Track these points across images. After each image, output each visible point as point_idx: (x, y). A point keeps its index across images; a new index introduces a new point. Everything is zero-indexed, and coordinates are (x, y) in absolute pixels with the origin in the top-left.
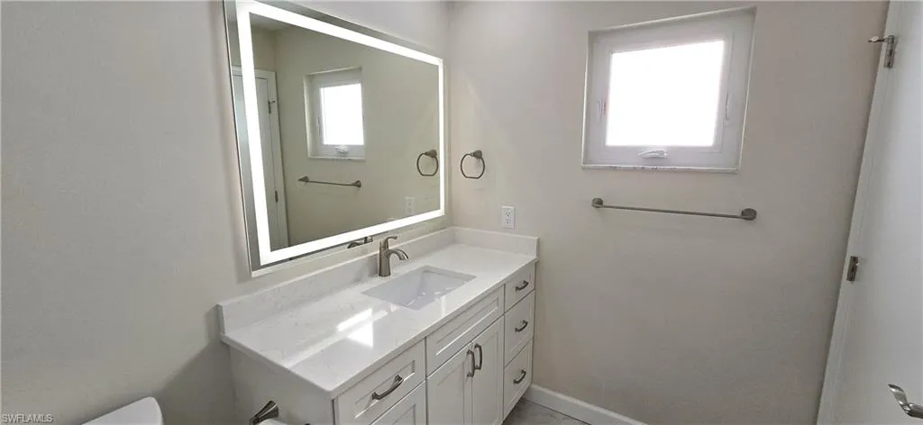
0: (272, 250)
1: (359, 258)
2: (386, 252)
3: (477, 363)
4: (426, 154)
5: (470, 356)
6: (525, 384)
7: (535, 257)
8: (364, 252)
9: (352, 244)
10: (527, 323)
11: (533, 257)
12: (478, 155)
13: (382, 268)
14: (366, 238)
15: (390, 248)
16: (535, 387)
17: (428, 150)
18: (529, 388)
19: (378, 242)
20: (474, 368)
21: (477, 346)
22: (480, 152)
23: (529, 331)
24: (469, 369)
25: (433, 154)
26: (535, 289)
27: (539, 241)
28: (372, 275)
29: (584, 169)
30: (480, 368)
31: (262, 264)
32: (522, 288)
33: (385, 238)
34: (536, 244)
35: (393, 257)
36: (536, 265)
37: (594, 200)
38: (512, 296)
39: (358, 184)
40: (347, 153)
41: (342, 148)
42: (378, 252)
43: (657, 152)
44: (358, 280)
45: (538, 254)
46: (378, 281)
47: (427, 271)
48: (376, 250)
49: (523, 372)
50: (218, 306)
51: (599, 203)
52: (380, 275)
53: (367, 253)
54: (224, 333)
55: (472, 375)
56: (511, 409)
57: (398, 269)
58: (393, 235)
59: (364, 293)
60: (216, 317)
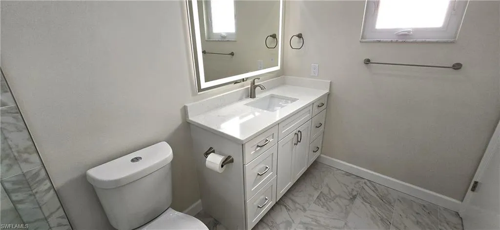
0: (205, 82)
1: (240, 89)
2: (254, 86)
3: (299, 140)
4: (271, 36)
5: (296, 135)
6: (318, 153)
7: (328, 91)
8: (243, 86)
9: (236, 82)
10: (322, 124)
11: (327, 91)
12: (300, 36)
13: (252, 95)
14: (243, 79)
15: (256, 84)
16: (322, 155)
17: (272, 34)
18: (320, 156)
19: (249, 82)
20: (298, 141)
21: (299, 131)
22: (301, 34)
23: (322, 128)
24: (295, 141)
25: (274, 36)
26: (326, 108)
27: (331, 82)
28: (247, 97)
29: (361, 42)
30: (300, 142)
31: (202, 88)
32: (321, 106)
33: (254, 79)
34: (329, 85)
35: (258, 89)
36: (329, 95)
37: (365, 60)
38: (316, 110)
39: (232, 54)
40: (226, 37)
41: (224, 34)
42: (250, 86)
43: (406, 31)
44: (241, 99)
45: (330, 90)
46: (250, 100)
47: (272, 96)
48: (248, 85)
49: (317, 147)
50: (185, 106)
51: (368, 62)
52: (251, 97)
53: (244, 87)
54: (188, 118)
55: (296, 144)
56: (311, 163)
57: (260, 95)
58: (258, 78)
59: (246, 104)
60: (185, 111)
